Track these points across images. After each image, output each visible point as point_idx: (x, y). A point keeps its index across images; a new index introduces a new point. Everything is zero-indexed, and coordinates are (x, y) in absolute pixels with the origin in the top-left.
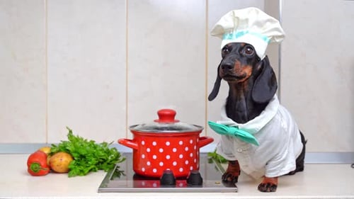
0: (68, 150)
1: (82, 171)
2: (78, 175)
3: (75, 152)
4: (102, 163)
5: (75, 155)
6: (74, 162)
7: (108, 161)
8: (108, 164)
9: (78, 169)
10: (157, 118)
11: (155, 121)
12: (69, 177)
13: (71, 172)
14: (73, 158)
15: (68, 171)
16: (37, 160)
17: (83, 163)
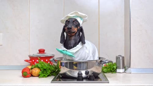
0: (39, 67)
1: (44, 76)
2: (43, 77)
3: (42, 68)
4: (53, 72)
5: (42, 69)
6: (41, 72)
7: (56, 72)
8: (56, 73)
9: (43, 75)
10: (38, 52)
11: (38, 53)
12: (39, 78)
13: (40, 76)
14: (41, 70)
15: (39, 76)
16: (26, 71)
17: (45, 72)
